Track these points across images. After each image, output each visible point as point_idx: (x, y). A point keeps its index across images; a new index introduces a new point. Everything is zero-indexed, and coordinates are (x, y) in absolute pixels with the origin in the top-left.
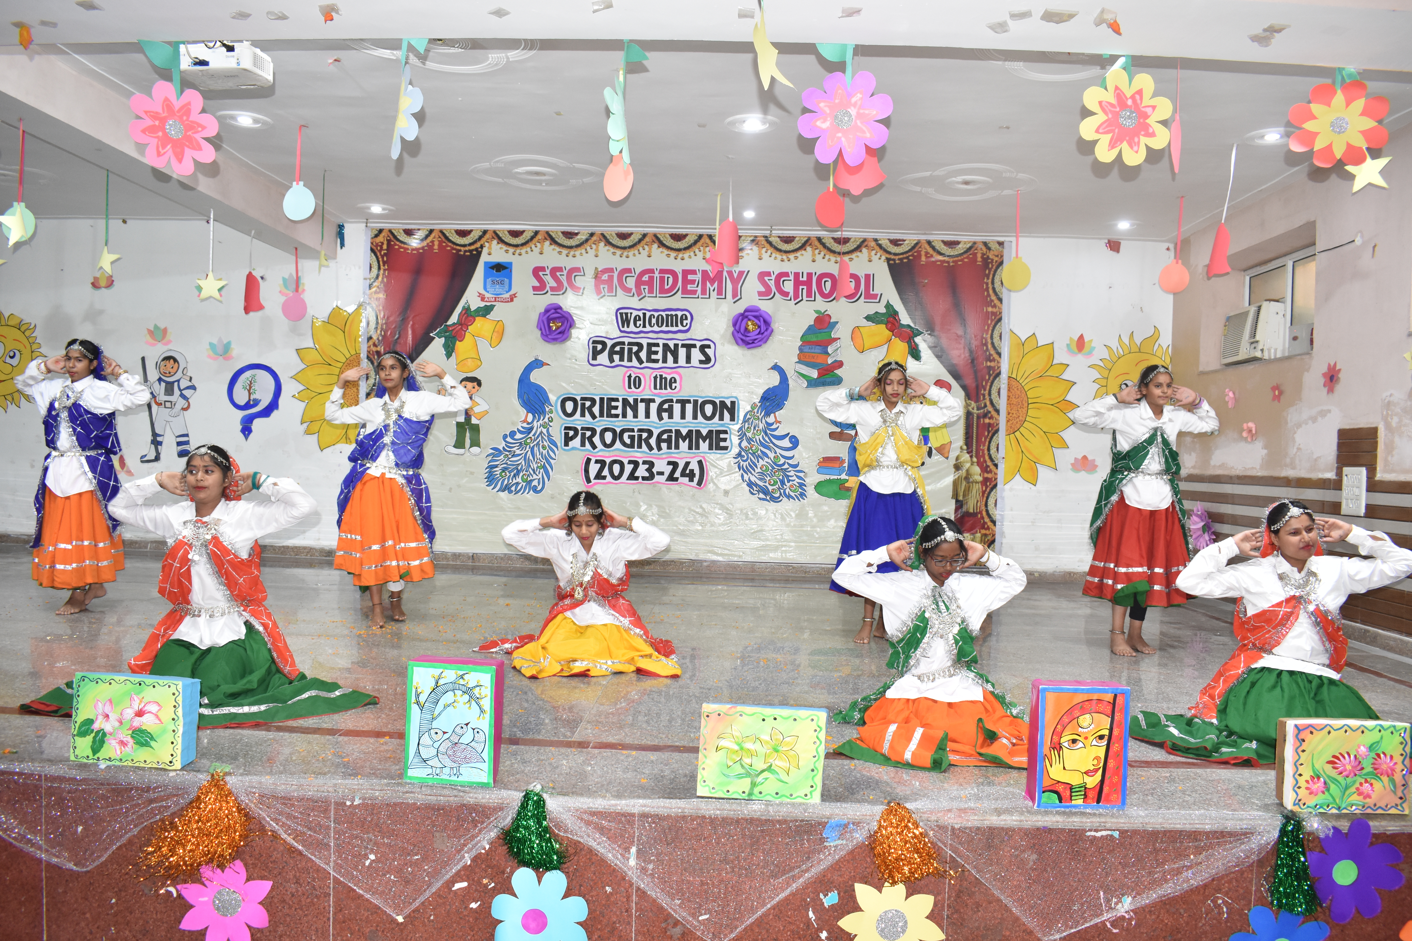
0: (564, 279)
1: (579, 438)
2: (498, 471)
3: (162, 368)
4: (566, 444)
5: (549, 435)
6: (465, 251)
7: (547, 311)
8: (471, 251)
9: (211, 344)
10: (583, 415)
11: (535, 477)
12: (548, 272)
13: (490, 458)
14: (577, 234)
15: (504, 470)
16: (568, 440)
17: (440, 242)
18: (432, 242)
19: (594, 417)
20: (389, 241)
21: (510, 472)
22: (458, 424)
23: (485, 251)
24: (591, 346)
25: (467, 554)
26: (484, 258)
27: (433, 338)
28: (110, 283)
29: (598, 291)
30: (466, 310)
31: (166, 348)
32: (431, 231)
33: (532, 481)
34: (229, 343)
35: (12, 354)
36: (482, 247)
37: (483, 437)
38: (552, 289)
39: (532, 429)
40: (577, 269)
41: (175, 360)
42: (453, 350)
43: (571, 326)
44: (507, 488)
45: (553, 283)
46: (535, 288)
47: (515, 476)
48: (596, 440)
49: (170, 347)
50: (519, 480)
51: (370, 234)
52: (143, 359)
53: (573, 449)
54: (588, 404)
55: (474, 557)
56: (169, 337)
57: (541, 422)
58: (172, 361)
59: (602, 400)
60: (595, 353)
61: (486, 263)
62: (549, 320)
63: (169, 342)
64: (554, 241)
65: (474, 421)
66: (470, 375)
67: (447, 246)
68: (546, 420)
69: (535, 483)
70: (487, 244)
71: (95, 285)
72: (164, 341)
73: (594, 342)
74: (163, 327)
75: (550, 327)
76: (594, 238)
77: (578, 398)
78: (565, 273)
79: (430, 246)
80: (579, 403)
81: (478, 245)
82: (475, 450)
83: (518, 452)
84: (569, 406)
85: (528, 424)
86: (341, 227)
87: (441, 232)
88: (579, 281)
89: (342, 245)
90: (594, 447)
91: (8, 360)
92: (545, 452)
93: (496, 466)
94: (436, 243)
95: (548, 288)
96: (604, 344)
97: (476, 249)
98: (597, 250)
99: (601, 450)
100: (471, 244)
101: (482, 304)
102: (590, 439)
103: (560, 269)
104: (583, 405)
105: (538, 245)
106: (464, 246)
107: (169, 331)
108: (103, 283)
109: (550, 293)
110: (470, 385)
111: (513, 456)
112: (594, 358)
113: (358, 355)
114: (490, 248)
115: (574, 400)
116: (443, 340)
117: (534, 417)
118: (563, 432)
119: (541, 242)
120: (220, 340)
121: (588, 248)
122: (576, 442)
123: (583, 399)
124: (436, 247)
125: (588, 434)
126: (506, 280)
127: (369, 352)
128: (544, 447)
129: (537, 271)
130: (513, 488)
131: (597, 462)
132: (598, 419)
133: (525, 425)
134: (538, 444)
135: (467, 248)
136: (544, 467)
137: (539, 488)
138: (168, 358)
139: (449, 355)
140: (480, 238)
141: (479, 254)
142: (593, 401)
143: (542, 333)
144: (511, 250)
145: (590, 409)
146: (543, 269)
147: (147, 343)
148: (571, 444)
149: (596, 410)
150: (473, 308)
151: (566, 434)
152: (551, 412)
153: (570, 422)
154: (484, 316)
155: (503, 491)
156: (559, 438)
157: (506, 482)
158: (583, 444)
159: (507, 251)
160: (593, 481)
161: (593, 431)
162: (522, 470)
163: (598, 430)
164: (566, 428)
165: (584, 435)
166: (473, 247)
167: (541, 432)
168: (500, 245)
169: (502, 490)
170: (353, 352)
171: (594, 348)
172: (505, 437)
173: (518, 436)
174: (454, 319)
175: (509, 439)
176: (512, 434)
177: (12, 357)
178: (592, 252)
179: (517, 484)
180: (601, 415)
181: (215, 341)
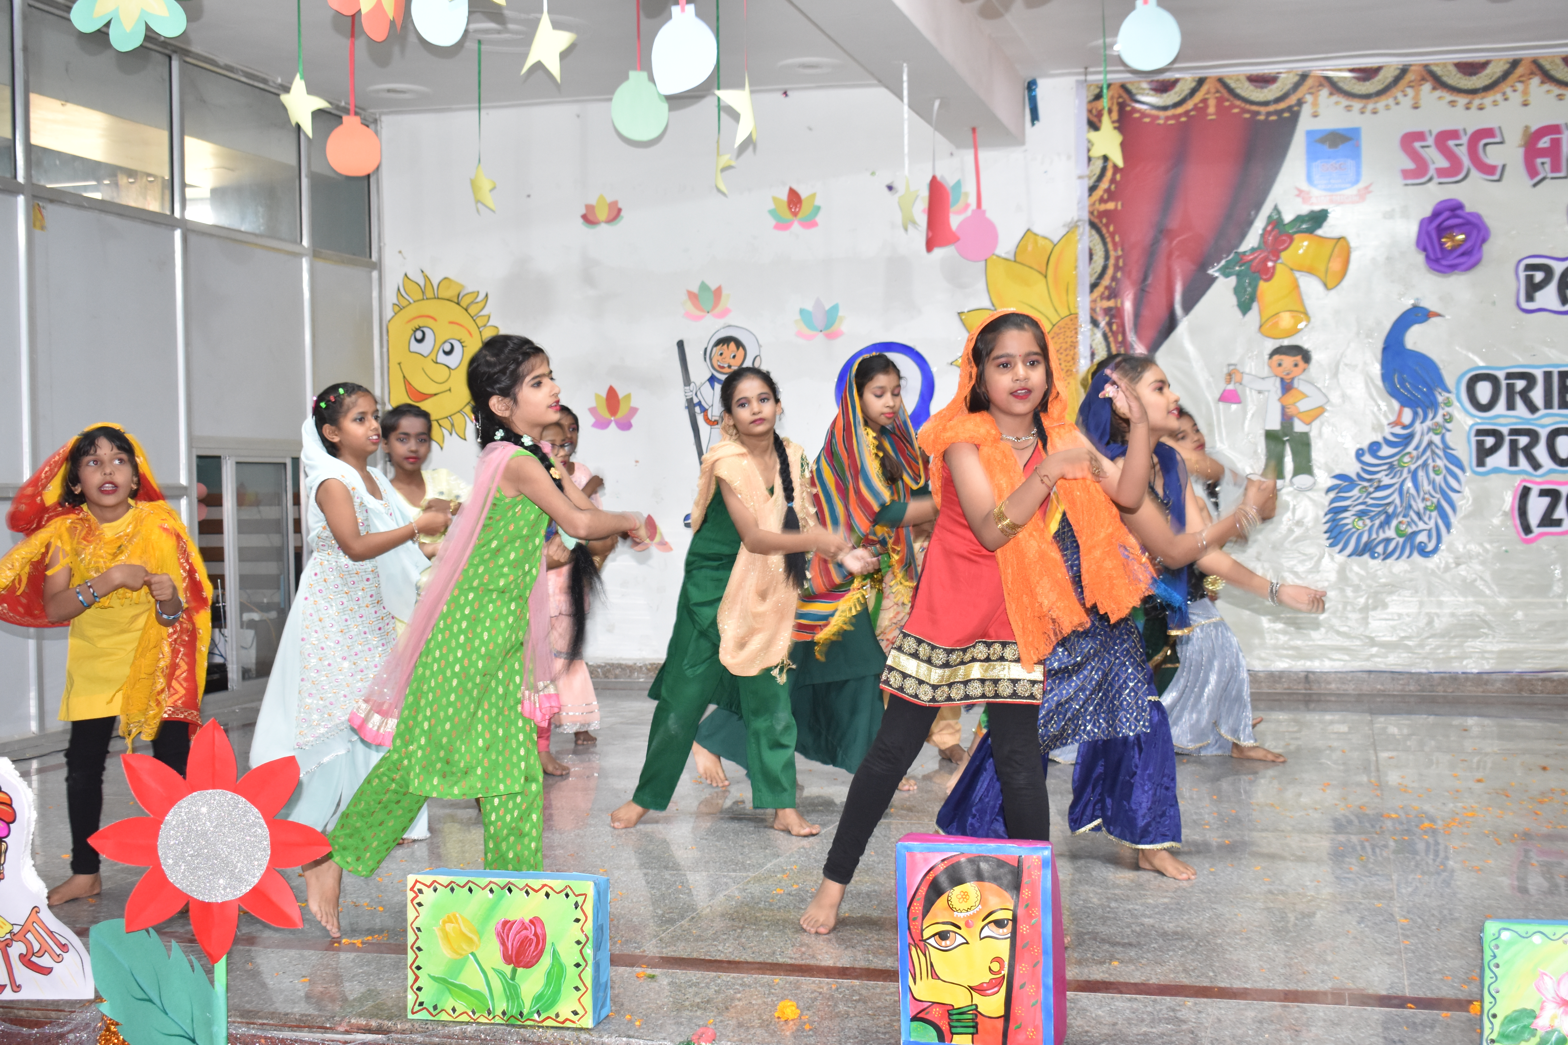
0: (1462, 153)
1: (1504, 451)
2: (1348, 518)
3: (715, 357)
4: (1481, 463)
5: (1446, 447)
6: (1269, 114)
7: (1436, 214)
8: (1279, 113)
9: (802, 311)
10: (1511, 406)
11: (1421, 525)
12: (1430, 141)
13: (1332, 495)
14: (1484, 65)
15: (1361, 515)
16: (1483, 454)
17: (1220, 101)
18: (1204, 101)
19: (1533, 408)
20: (1122, 106)
21: (1372, 519)
22: (1270, 436)
23: (1306, 111)
24: (1522, 275)
25: (1296, 673)
26: (1305, 124)
27: (1213, 280)
28: (615, 214)
29: (1532, 171)
30: (1275, 222)
31: (721, 322)
32: (1201, 82)
33: (1415, 534)
34: (835, 308)
35: (447, 348)
36: (1300, 103)
37: (1318, 455)
38: (1441, 172)
39: (1410, 437)
40: (1488, 133)
41: (739, 344)
42: (1253, 298)
43: (1484, 240)
44: (1366, 549)
45: (1442, 163)
46: (1406, 174)
47: (1382, 526)
48: (1540, 452)
49: (730, 320)
50: (1390, 533)
51: (1086, 95)
52: (681, 344)
53: (1497, 470)
54: (1520, 384)
55: (1308, 677)
56: (724, 303)
57: (1429, 423)
58: (732, 345)
59: (1548, 375)
60: (1532, 288)
61: (1309, 133)
62: (1442, 231)
63: (726, 312)
64: (1439, 83)
65: (1299, 427)
66: (1286, 342)
67: (1233, 106)
68: (1439, 419)
69: (1422, 538)
70: (1309, 98)
71: (589, 219)
72: (718, 310)
73: (1530, 267)
74: (713, 287)
75: (1442, 245)
76: (1520, 70)
77: (1501, 375)
78: (1464, 140)
79: (1201, 109)
80: (1504, 383)
81: (1292, 100)
82: (1303, 480)
83: (1386, 481)
84: (1484, 391)
85: (1405, 427)
86: (1031, 86)
87: (1221, 81)
88: (1493, 155)
89: (1035, 116)
90: (1536, 465)
91: (442, 358)
92: (1439, 479)
93: (1345, 509)
94: (1212, 103)
95: (1432, 172)
96: (1548, 271)
97: (1289, 109)
98: (1525, 92)
99: (1551, 471)
100: (1278, 100)
101: (1305, 210)
102: (1528, 451)
103: (1454, 134)
104: (1510, 387)
105: (1410, 92)
106: (1266, 104)
107: (725, 292)
108: (602, 214)
109: (1436, 180)
110: (1288, 361)
111: (1378, 488)
112: (1530, 298)
113: (1073, 317)
114: (1315, 104)
115: (1493, 380)
116: (1233, 280)
117: (1415, 414)
118: (1474, 440)
119: (1415, 85)
120: (818, 303)
121: (1509, 91)
122: (1501, 457)
123: (1509, 376)
124: (1212, 109)
125: (1523, 441)
126: (1350, 163)
127: (1093, 310)
128: (1436, 471)
129: (1410, 140)
130: (1380, 549)
131: (1543, 493)
132: (1542, 412)
133: (1398, 430)
134: (1425, 465)
135: (1272, 108)
136: (1439, 508)
137: (1430, 547)
138: (725, 341)
139: (1245, 307)
140: (1296, 86)
141: (1294, 116)
142: (1530, 379)
143: (1428, 258)
144: (1357, 105)
145: (1525, 395)
146: (1420, 136)
147: (688, 315)
148: (1491, 461)
149: (1537, 395)
150: (1288, 217)
151: (1480, 444)
152: (1448, 403)
153: (1485, 421)
154: (1310, 231)
155: (1361, 554)
156: (1465, 451)
157: (1365, 538)
158: (1513, 461)
159: (1348, 108)
160: (1536, 531)
161: (1534, 436)
162: (1395, 515)
163: (1544, 433)
164: (1479, 433)
165: (1514, 444)
166: (1282, 105)
167: (1430, 443)
168: (1335, 98)
169: (1358, 552)
170: (1064, 312)
171: (1529, 279)
172: (1359, 454)
173: (1386, 451)
174: (1252, 240)
175: (1368, 458)
176: (1374, 448)
177: (448, 353)
178: (1516, 98)
179: (1388, 541)
180: (1548, 405)
181: (809, 306)
